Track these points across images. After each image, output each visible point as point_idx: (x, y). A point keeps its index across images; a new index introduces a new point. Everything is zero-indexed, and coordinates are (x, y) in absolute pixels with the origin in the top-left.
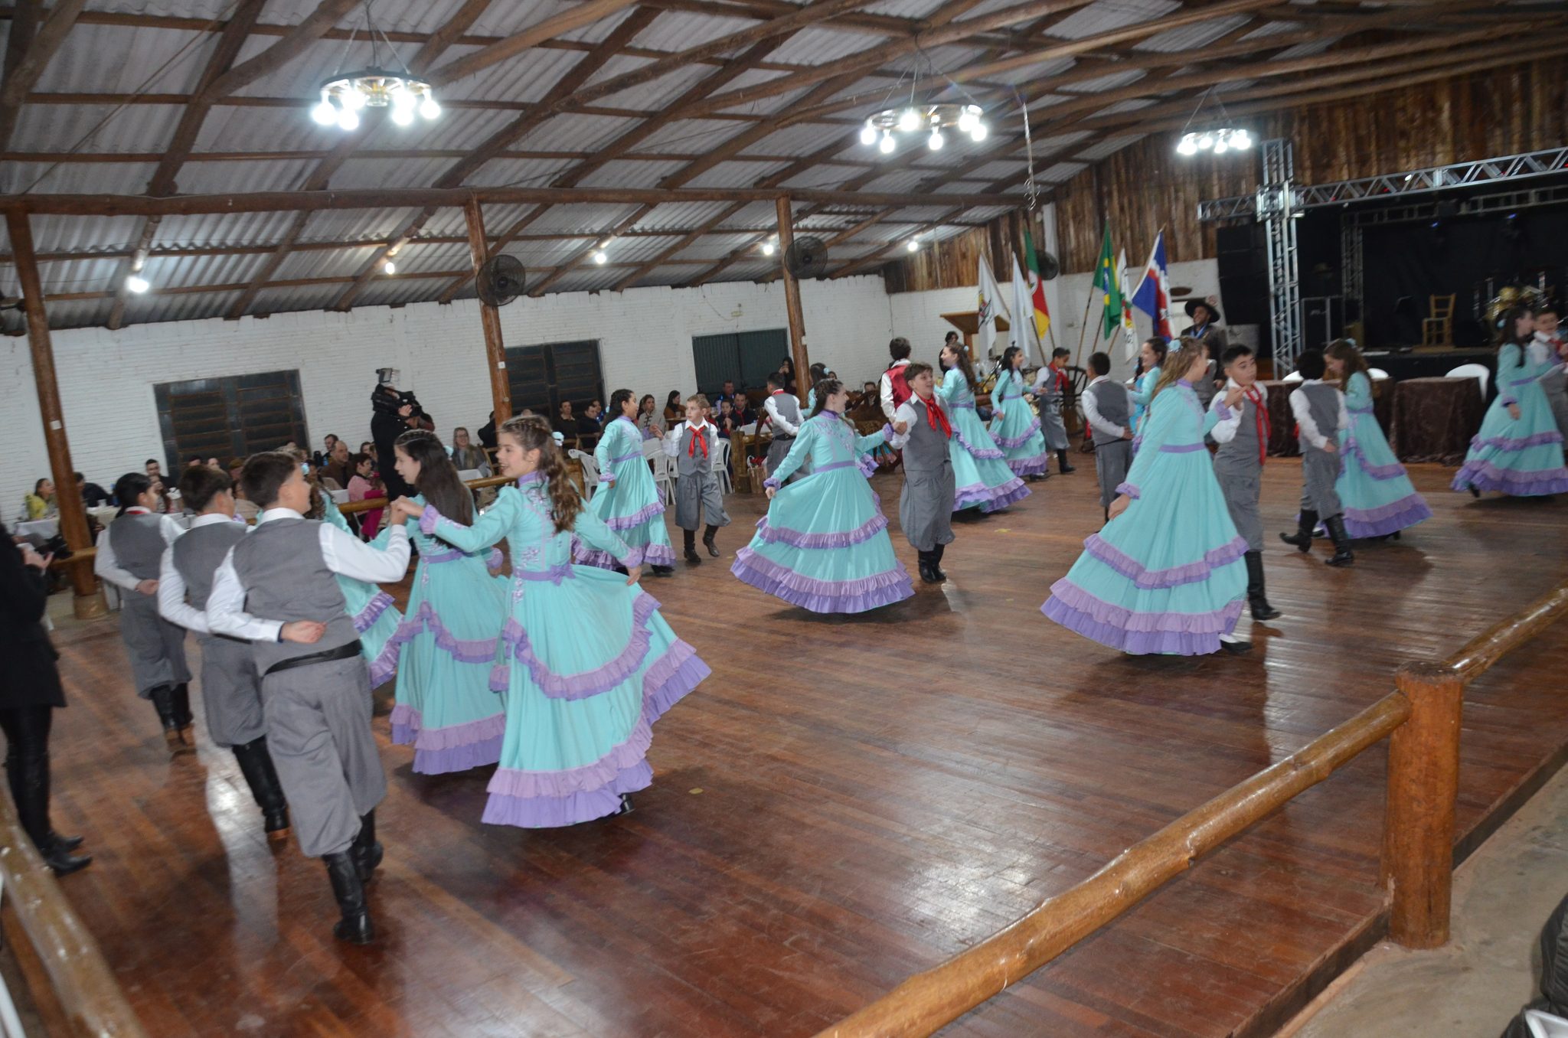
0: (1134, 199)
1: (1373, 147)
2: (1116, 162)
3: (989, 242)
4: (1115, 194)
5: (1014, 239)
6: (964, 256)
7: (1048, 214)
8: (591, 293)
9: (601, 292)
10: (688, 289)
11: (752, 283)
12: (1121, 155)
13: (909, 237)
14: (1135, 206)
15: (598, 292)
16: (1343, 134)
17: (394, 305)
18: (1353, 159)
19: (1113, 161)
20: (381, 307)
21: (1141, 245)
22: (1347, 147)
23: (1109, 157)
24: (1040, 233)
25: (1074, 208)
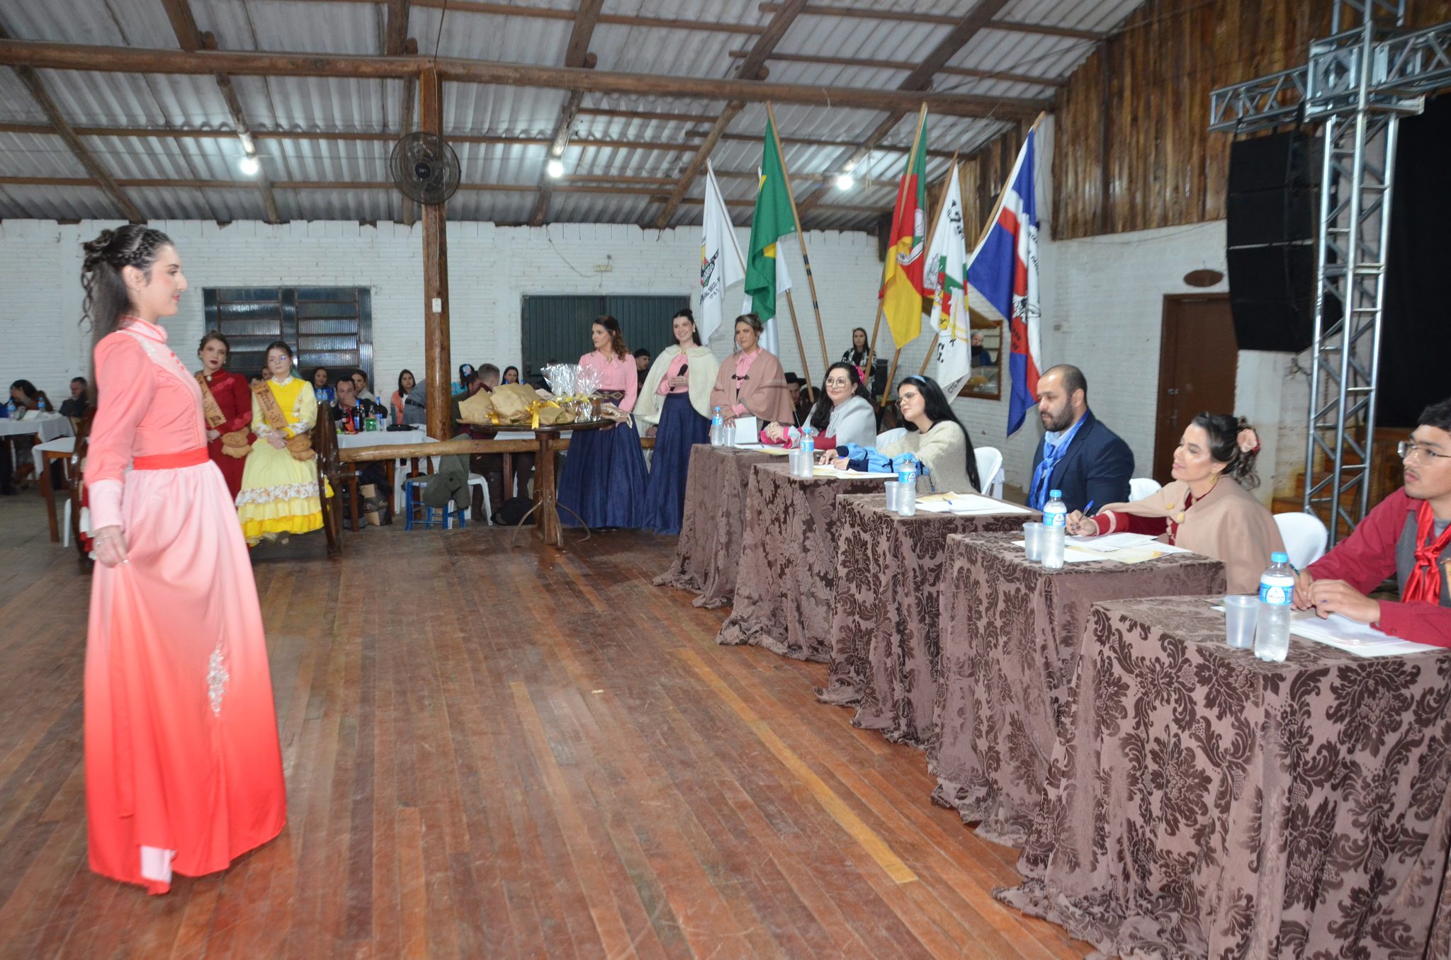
0: (1154, 99)
2: (1133, 34)
4: (1127, 93)
8: (361, 224)
9: (379, 223)
10: (525, 228)
11: (635, 229)
13: (839, 166)
14: (1153, 113)
15: (374, 224)
17: (63, 220)
20: (44, 222)
25: (1076, 122)
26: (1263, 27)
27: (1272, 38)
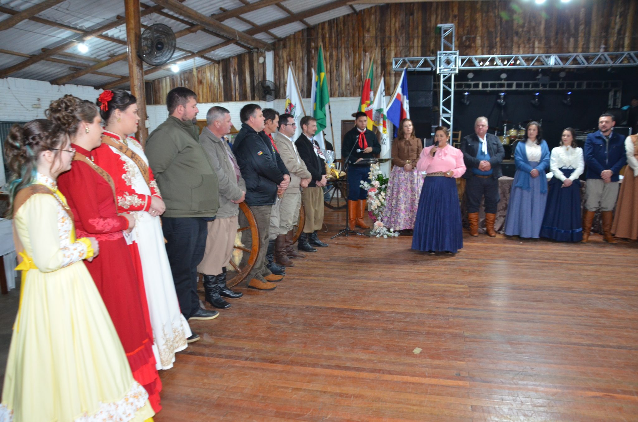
0: (334, 53)
1: (498, 39)
2: (323, 29)
3: (221, 74)
5: (241, 74)
6: (200, 82)
7: (269, 56)
11: (48, 83)
12: (326, 25)
14: (334, 58)
16: (480, 29)
18: (486, 45)
19: (320, 27)
21: (337, 84)
22: (482, 37)
23: (319, 24)
24: (261, 71)
25: (289, 55)
26: (387, 39)
27: (391, 42)
